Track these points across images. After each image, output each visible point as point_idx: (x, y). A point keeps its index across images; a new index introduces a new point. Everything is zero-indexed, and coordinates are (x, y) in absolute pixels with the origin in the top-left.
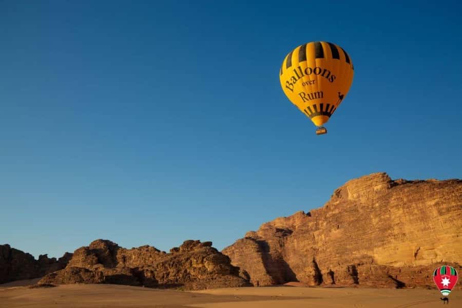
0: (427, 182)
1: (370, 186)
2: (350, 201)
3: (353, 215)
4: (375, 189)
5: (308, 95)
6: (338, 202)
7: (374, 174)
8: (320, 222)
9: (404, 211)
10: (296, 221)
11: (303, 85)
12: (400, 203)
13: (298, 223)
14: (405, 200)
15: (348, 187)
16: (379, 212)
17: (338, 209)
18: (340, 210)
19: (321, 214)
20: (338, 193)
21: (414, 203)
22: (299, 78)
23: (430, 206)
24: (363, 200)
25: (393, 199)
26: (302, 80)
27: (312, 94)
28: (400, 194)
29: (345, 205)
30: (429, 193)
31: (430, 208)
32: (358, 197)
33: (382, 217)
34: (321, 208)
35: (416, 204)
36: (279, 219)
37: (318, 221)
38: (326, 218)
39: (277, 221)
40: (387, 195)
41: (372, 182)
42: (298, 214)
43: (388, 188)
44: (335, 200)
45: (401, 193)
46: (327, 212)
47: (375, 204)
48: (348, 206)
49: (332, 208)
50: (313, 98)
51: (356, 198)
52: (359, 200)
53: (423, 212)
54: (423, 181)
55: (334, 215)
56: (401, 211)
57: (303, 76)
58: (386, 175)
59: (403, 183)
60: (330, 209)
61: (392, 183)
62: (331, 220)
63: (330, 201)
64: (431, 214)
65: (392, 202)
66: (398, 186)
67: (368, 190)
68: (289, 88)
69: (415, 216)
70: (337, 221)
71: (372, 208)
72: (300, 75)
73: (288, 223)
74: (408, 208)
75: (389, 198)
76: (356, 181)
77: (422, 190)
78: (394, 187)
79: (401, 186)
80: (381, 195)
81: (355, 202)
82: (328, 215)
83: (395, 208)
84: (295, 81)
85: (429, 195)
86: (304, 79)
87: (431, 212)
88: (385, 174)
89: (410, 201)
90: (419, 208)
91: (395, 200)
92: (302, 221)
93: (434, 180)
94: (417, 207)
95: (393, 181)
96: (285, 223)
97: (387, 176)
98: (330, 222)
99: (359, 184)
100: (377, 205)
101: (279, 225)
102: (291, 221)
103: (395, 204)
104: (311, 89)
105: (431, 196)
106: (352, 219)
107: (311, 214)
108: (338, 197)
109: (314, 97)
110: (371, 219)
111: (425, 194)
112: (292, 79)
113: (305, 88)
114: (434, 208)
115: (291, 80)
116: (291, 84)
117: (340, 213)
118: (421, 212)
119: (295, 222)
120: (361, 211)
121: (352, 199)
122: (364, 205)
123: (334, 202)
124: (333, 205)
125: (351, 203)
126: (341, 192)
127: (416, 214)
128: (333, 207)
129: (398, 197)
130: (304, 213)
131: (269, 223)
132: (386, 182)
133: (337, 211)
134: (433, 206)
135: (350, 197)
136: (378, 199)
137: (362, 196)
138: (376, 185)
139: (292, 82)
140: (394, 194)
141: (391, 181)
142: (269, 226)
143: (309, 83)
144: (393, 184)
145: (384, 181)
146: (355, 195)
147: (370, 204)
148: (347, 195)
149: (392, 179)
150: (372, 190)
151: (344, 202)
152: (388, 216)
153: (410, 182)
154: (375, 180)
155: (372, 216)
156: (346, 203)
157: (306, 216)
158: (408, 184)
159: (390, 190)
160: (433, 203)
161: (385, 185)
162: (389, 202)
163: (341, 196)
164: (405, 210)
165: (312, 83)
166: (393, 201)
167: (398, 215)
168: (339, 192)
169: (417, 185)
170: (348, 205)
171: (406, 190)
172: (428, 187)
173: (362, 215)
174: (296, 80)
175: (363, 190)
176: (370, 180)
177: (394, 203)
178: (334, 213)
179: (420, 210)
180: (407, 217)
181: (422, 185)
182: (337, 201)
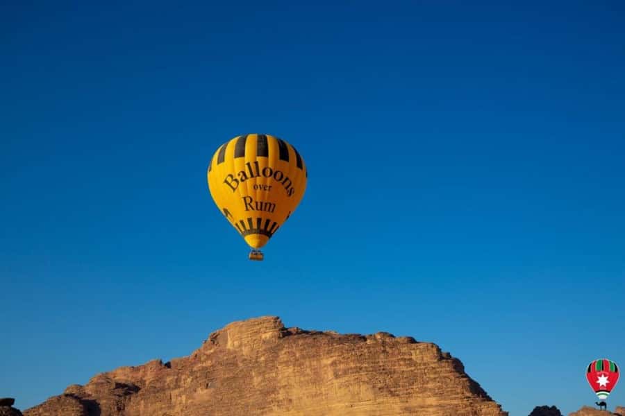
0: (326, 335)
1: (257, 332)
2: (229, 350)
3: (230, 370)
4: (263, 337)
5: (257, 203)
6: (212, 351)
7: (264, 317)
8: (183, 377)
9: (294, 370)
10: (149, 373)
11: (255, 187)
12: (292, 359)
13: (149, 377)
14: (298, 355)
15: (228, 332)
16: (264, 369)
17: (211, 360)
18: (214, 362)
19: (185, 366)
20: (214, 339)
21: (307, 359)
22: (252, 176)
23: (325, 366)
24: (245, 351)
25: (283, 352)
26: (256, 180)
27: (261, 203)
28: (292, 346)
29: (221, 356)
30: (326, 349)
31: (325, 368)
32: (240, 346)
33: (267, 376)
34: (187, 357)
35: (310, 362)
36: (124, 369)
37: (180, 375)
38: (192, 372)
39: (119, 371)
40: (277, 346)
41: (260, 329)
42: (152, 363)
43: (279, 338)
44: (209, 347)
45: (294, 346)
46: (195, 363)
47: (260, 357)
48: (225, 358)
49: (202, 359)
50: (261, 209)
51: (238, 348)
52: (241, 350)
53: (316, 373)
54: (321, 333)
55: (204, 369)
56: (290, 370)
57: (258, 175)
58: (279, 320)
59: (298, 333)
60: (200, 361)
61: (285, 331)
62: (198, 375)
63: (202, 348)
64: (326, 376)
65: (281, 357)
66: (291, 337)
67: (254, 338)
68: (229, 184)
69: (307, 378)
70: (207, 377)
71: (256, 362)
72: (255, 174)
73: (135, 376)
74: (300, 365)
75: (279, 350)
76: (241, 324)
77: (319, 344)
78: (287, 337)
79: (296, 336)
80: (269, 346)
81: (235, 352)
82: (195, 369)
83: (284, 365)
84: (244, 178)
85: (326, 352)
86: (259, 180)
87: (325, 373)
88: (278, 318)
89: (303, 357)
90: (313, 368)
91: (285, 353)
92: (157, 374)
93: (333, 333)
94: (311, 365)
95: (287, 329)
96: (131, 375)
97: (280, 322)
98: (197, 377)
99: (244, 329)
100: (263, 359)
101: (121, 377)
102: (141, 373)
103: (285, 360)
104: (263, 196)
105: (328, 353)
106: (227, 376)
107: (172, 364)
108: (214, 343)
109: (263, 208)
110: (252, 378)
111: (321, 351)
112: (241, 174)
113: (256, 193)
114: (329, 369)
115: (239, 175)
116: (236, 180)
117: (212, 366)
118: (314, 373)
119: (146, 374)
120: (241, 365)
121: (231, 348)
122: (246, 358)
123: (207, 350)
124: (205, 354)
125: (229, 353)
126: (219, 337)
127: (308, 375)
128: (205, 357)
129: (290, 350)
130: (161, 362)
131: (107, 373)
132: (277, 329)
133: (209, 363)
134: (329, 367)
135: (229, 346)
136: (265, 350)
137: (245, 345)
138: (265, 332)
139: (239, 178)
140: (286, 346)
141: (283, 329)
142: (106, 378)
143: (264, 188)
144: (286, 333)
145: (275, 327)
146: (236, 343)
147: (254, 356)
148: (226, 342)
149: (286, 327)
150: (259, 338)
151: (221, 351)
152: (274, 375)
153: (307, 332)
154: (265, 325)
155: (253, 374)
156: (222, 354)
157: (163, 366)
158: (303, 334)
159: (281, 341)
160: (329, 361)
161: (276, 333)
162: (278, 356)
163: (218, 343)
164: (296, 368)
165: (268, 188)
166: (283, 356)
167: (286, 374)
168: (215, 337)
169: (315, 336)
170: (224, 356)
171: (300, 342)
172: (326, 340)
173: (242, 371)
174: (246, 178)
175: (248, 337)
176: (258, 324)
177: (283, 358)
178: (204, 365)
179: (314, 369)
180: (297, 378)
181: (319, 337)
182: (211, 349)
